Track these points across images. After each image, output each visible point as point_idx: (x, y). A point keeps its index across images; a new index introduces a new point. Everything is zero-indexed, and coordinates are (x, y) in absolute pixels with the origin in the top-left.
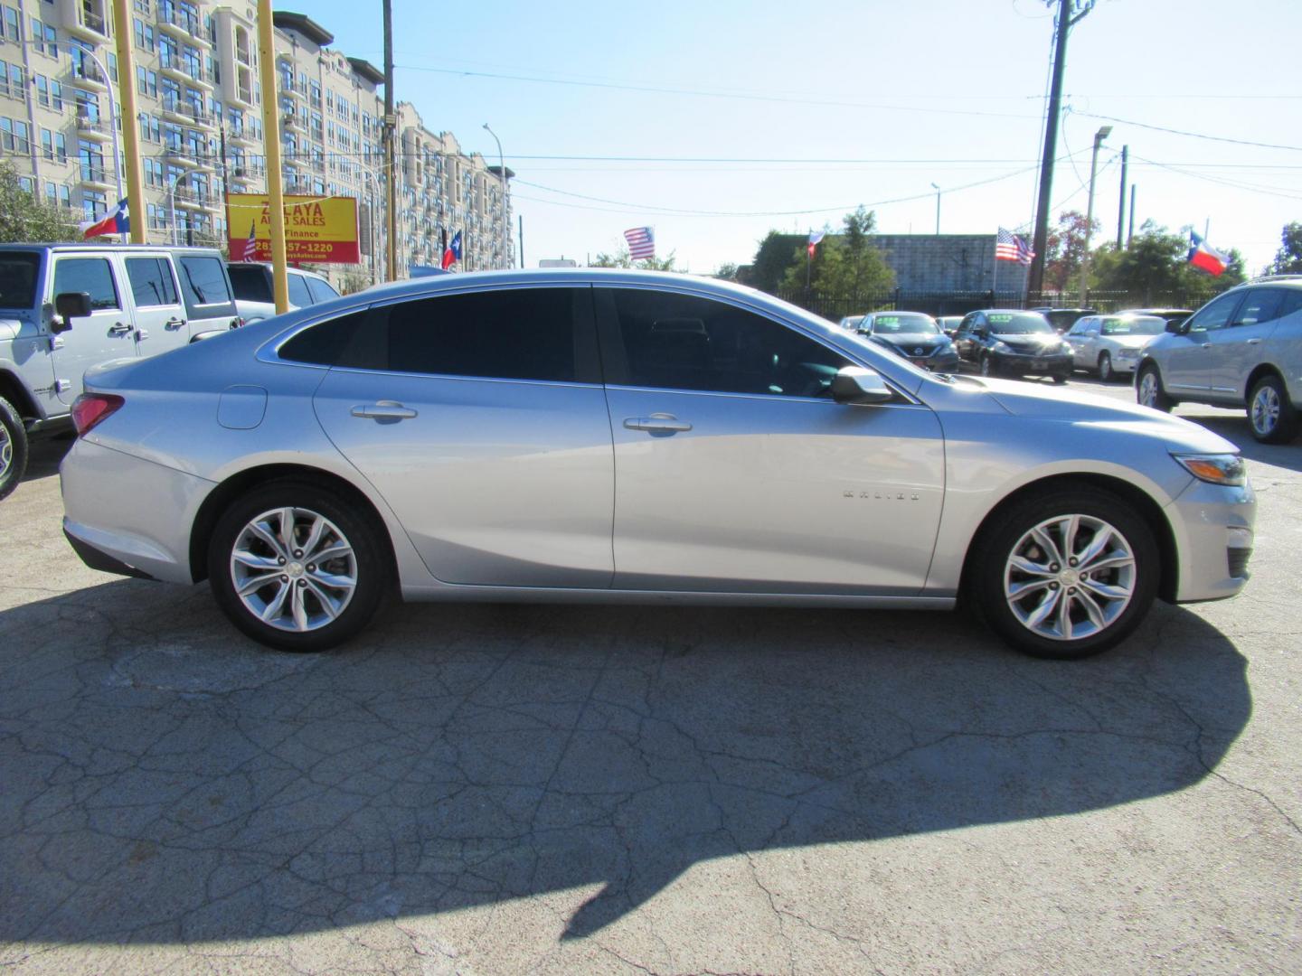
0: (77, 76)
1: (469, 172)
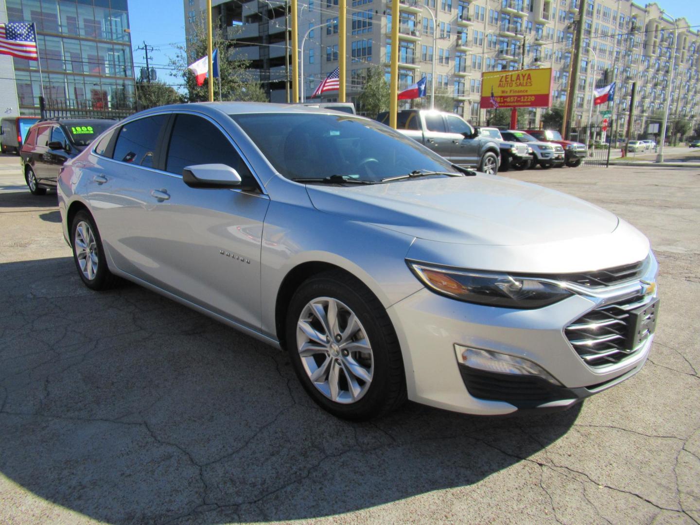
0: (459, 20)
1: (694, 43)
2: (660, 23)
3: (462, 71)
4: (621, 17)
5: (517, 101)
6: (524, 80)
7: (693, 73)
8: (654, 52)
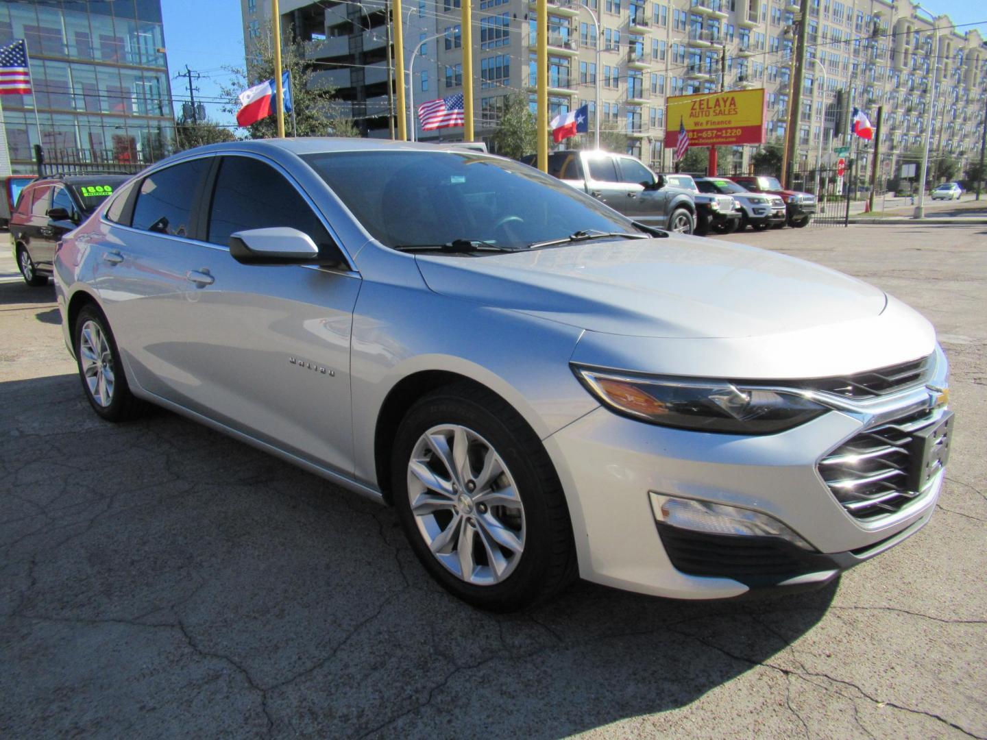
0: (632, 24)
1: (961, 50)
2: (913, 23)
3: (637, 97)
4: (858, 16)
5: (717, 137)
6: (725, 106)
7: (961, 93)
8: (905, 64)
